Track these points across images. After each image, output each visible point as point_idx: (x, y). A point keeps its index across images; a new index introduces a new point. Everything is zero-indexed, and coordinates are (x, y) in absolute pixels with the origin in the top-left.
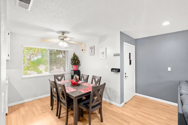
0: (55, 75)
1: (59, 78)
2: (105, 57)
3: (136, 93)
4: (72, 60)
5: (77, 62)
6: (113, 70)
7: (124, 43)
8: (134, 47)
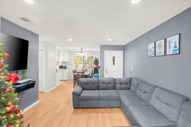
5: (96, 63)
7: (105, 51)
8: (122, 51)
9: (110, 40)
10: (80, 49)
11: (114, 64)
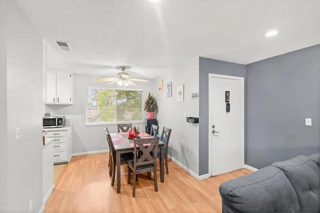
0: (119, 124)
1: (125, 128)
2: (182, 100)
3: (245, 164)
4: (146, 103)
5: (151, 107)
6: (189, 119)
7: (210, 75)
8: (243, 79)
9: (272, 33)
10: (118, 68)
11: (228, 110)
